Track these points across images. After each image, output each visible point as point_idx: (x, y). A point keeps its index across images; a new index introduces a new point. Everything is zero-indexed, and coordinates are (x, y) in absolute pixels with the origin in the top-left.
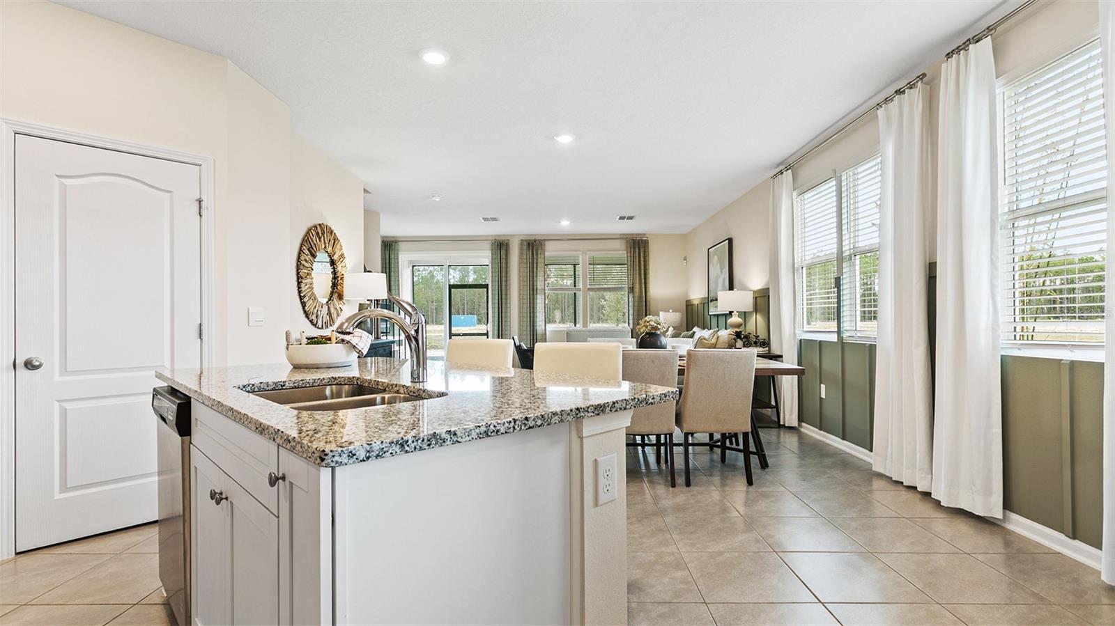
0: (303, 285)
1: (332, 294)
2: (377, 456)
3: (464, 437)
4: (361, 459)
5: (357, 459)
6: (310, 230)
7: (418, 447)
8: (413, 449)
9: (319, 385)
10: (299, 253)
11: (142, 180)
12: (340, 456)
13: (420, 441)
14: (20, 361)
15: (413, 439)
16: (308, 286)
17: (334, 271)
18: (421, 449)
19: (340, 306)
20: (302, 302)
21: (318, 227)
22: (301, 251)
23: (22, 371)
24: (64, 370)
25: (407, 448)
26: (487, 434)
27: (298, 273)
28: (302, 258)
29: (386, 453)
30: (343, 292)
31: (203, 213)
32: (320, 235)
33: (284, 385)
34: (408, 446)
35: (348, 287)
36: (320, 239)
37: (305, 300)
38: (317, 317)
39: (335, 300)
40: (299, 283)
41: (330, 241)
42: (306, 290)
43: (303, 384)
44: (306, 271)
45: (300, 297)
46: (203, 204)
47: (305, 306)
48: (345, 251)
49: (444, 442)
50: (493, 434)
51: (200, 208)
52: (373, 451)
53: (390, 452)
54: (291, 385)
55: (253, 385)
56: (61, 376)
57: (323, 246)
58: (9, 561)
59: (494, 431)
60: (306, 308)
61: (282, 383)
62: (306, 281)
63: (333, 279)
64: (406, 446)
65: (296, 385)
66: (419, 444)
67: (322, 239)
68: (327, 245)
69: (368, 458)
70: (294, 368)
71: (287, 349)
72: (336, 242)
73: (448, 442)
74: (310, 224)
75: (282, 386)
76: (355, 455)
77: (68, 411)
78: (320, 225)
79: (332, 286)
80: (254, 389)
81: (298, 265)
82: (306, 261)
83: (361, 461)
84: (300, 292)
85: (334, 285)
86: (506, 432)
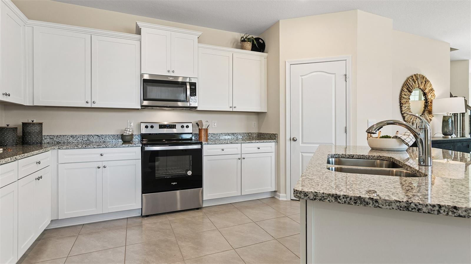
0: (403, 108)
1: (424, 112)
2: (320, 200)
3: (385, 205)
4: (311, 198)
5: (309, 198)
6: (408, 78)
7: (347, 202)
8: (343, 202)
9: (371, 159)
10: (401, 91)
11: (325, 71)
12: (300, 194)
13: (348, 199)
14: (292, 138)
15: (344, 196)
16: (406, 108)
17: (426, 98)
18: (349, 203)
19: (430, 117)
20: (403, 116)
21: (414, 77)
22: (402, 90)
23: (292, 142)
24: (303, 143)
25: (340, 201)
26: (408, 209)
27: (400, 102)
28: (403, 94)
29: (326, 200)
30: (432, 110)
31: (347, 80)
32: (415, 80)
33: (353, 157)
34: (340, 199)
35: (435, 107)
36: (415, 82)
37: (405, 115)
38: (413, 124)
39: (426, 114)
40: (401, 107)
41: (422, 82)
42: (405, 110)
43: (363, 157)
44: (405, 100)
45: (402, 113)
46: (347, 76)
47: (405, 118)
48: (434, 87)
49: (367, 204)
50: (414, 210)
51: (346, 78)
52: (318, 196)
53: (328, 199)
54: (357, 157)
55: (339, 155)
56: (302, 144)
57: (417, 86)
58: (289, 201)
59: (415, 209)
60: (405, 119)
61: (352, 156)
62: (405, 105)
63: (425, 103)
64: (338, 199)
65: (359, 157)
66: (348, 200)
67: (417, 82)
68: (420, 85)
69: (315, 199)
70: (372, 149)
71: (367, 139)
72: (427, 83)
73: (371, 205)
74: (409, 75)
75: (352, 157)
76: (308, 195)
77: (304, 156)
78: (415, 75)
79: (424, 107)
80: (339, 156)
81: (400, 97)
82: (405, 95)
83: (311, 200)
84: (401, 111)
85: (426, 106)
86: (429, 213)
